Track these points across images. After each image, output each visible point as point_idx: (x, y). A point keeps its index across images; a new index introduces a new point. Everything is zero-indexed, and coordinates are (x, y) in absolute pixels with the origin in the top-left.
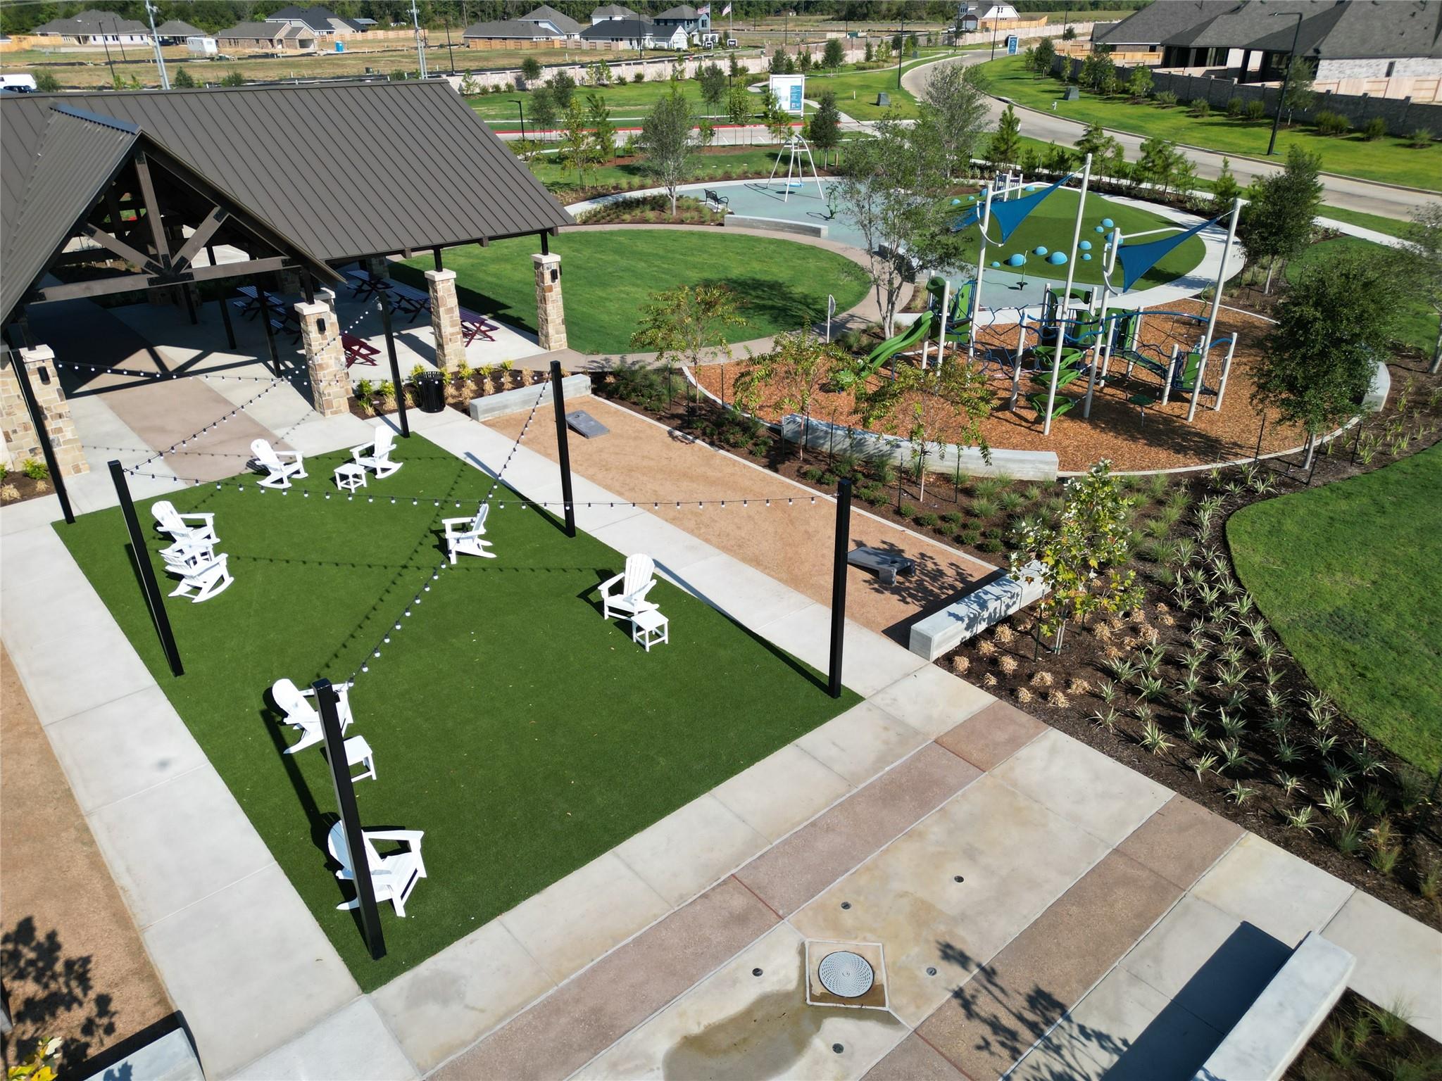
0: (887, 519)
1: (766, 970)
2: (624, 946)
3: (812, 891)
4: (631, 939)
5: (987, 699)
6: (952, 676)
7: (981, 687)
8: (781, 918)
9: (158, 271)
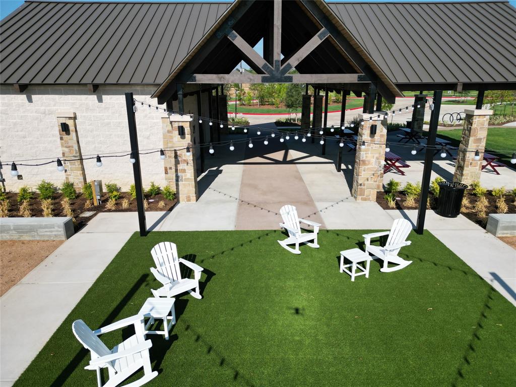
9: (271, 72)
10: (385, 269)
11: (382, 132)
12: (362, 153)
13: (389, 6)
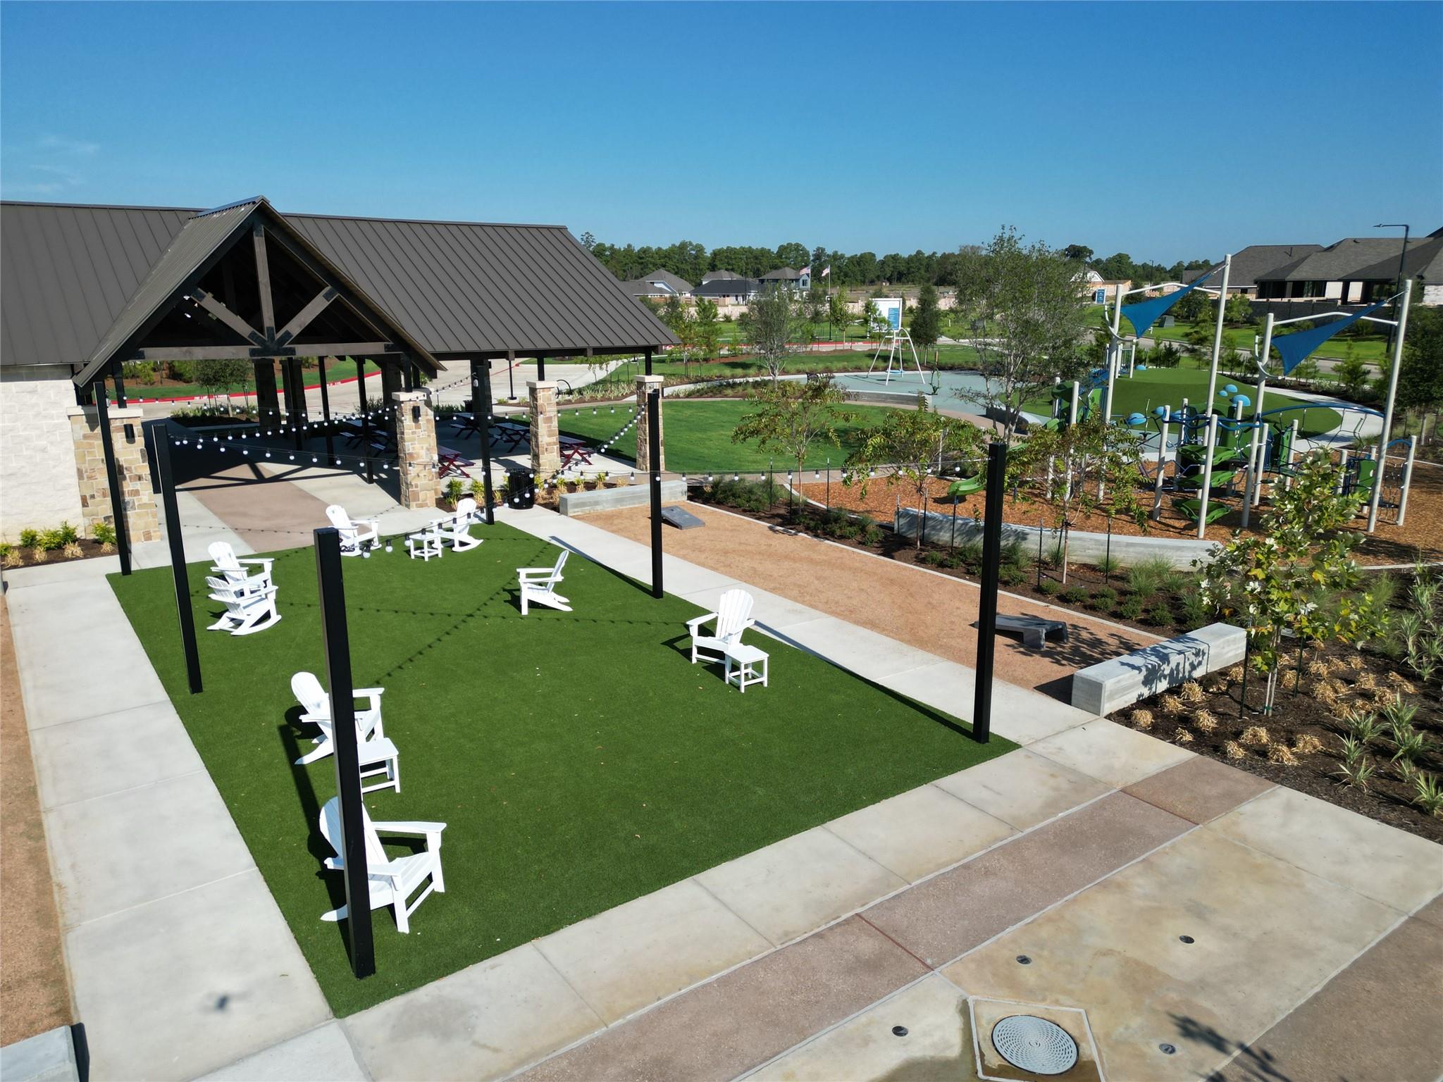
0: (1026, 596)
1: (913, 1029)
2: (704, 986)
3: (971, 940)
4: (714, 977)
5: (1186, 755)
6: (1132, 731)
7: (1174, 743)
8: (930, 968)
9: (262, 342)
10: (457, 548)
11: (428, 416)
12: (406, 444)
13: (400, 225)
